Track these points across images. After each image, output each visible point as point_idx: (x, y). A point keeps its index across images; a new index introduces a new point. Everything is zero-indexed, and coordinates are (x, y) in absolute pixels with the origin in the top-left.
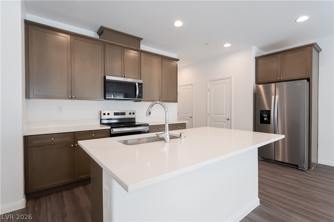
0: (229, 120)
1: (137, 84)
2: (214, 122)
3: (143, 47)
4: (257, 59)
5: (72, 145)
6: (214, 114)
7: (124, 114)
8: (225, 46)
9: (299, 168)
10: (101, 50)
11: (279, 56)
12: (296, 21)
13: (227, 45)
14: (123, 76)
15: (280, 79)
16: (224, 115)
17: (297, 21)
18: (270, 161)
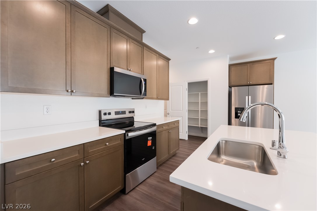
1: (142, 80)
4: (230, 66)
5: (82, 164)
7: (124, 113)
8: (209, 52)
10: (106, 34)
11: (249, 65)
12: (274, 38)
13: (212, 51)
14: (129, 69)
15: (250, 83)
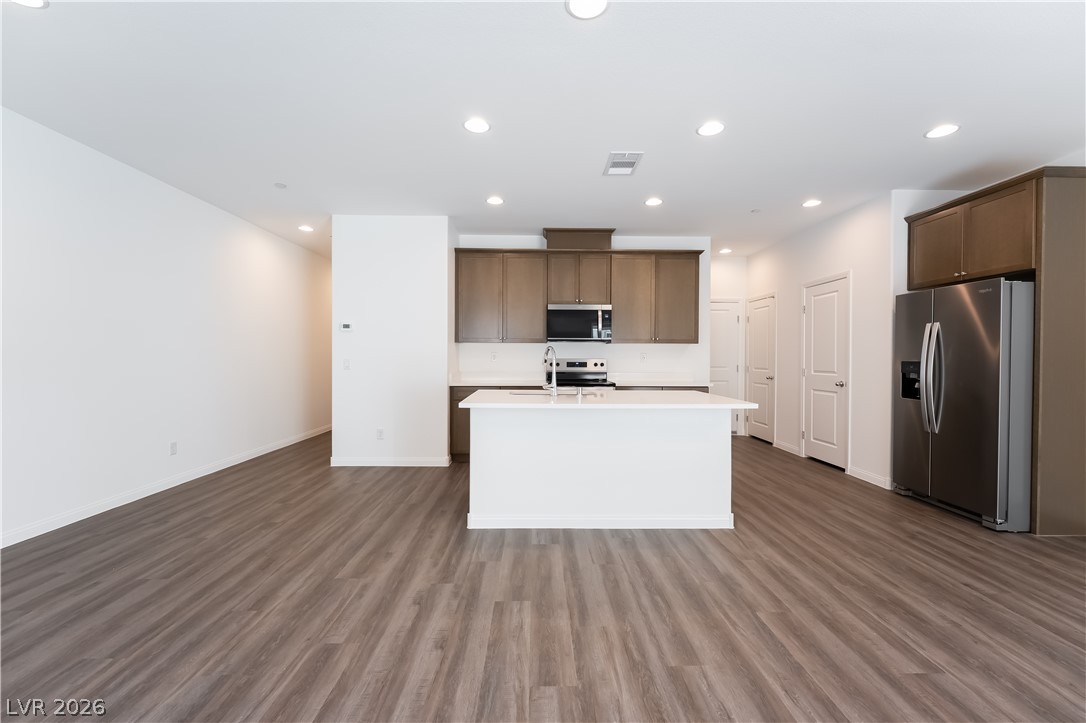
0: (842, 386)
1: (600, 313)
2: (816, 392)
3: (619, 242)
4: (910, 222)
6: (815, 371)
7: (583, 365)
8: (805, 205)
9: (985, 523)
10: (542, 265)
11: (960, 210)
12: (925, 136)
13: (812, 203)
14: (577, 300)
15: (961, 274)
16: (834, 372)
17: (929, 135)
18: (925, 500)
